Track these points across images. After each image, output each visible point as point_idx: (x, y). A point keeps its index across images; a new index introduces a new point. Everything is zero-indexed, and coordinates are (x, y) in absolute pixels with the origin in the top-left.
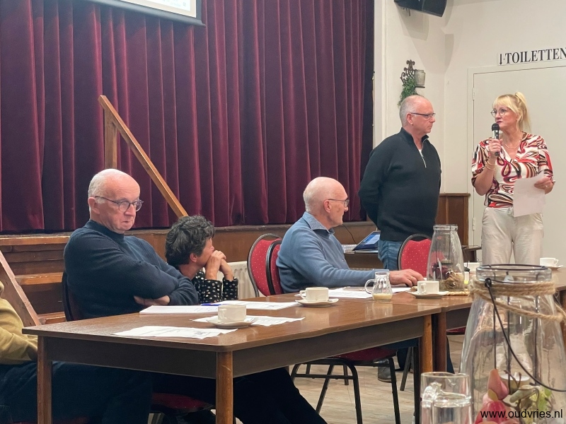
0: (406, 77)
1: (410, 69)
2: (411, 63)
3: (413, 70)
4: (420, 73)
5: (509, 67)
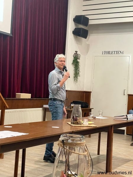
0: (75, 56)
1: (76, 53)
2: (76, 52)
4: (79, 55)
5: (105, 55)
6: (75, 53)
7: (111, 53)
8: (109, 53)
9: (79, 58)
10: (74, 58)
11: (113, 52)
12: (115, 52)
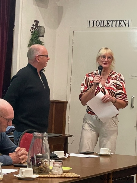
0: (34, 30)
1: (37, 25)
2: (37, 22)
3: (38, 26)
4: (42, 28)
5: (93, 29)
6: (35, 24)
7: (105, 23)
8: (101, 24)
9: (41, 34)
10: (33, 33)
11: (110, 23)
12: (114, 23)
